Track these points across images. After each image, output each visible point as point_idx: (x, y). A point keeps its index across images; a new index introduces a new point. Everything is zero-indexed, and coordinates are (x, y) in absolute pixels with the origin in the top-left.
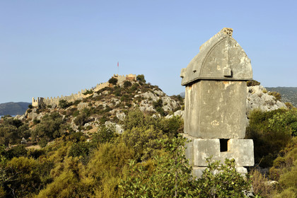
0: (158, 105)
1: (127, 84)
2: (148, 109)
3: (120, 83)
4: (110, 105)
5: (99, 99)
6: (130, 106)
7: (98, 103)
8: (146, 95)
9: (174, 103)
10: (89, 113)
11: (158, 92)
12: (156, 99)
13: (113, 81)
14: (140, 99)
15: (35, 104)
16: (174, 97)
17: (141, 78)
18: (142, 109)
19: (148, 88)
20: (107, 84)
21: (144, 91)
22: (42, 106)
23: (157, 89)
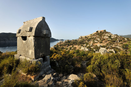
0: (110, 37)
1: (101, 32)
2: (107, 38)
3: (99, 32)
4: (96, 37)
5: (93, 36)
6: (101, 37)
7: (93, 37)
8: (106, 34)
9: (115, 36)
10: (91, 39)
11: (110, 34)
12: (109, 35)
13: (97, 32)
14: (104, 35)
15: (80, 37)
16: (115, 35)
17: (105, 31)
18: (105, 38)
19: (107, 33)
20: (96, 33)
21: (105, 34)
22: (81, 38)
23: (110, 33)
